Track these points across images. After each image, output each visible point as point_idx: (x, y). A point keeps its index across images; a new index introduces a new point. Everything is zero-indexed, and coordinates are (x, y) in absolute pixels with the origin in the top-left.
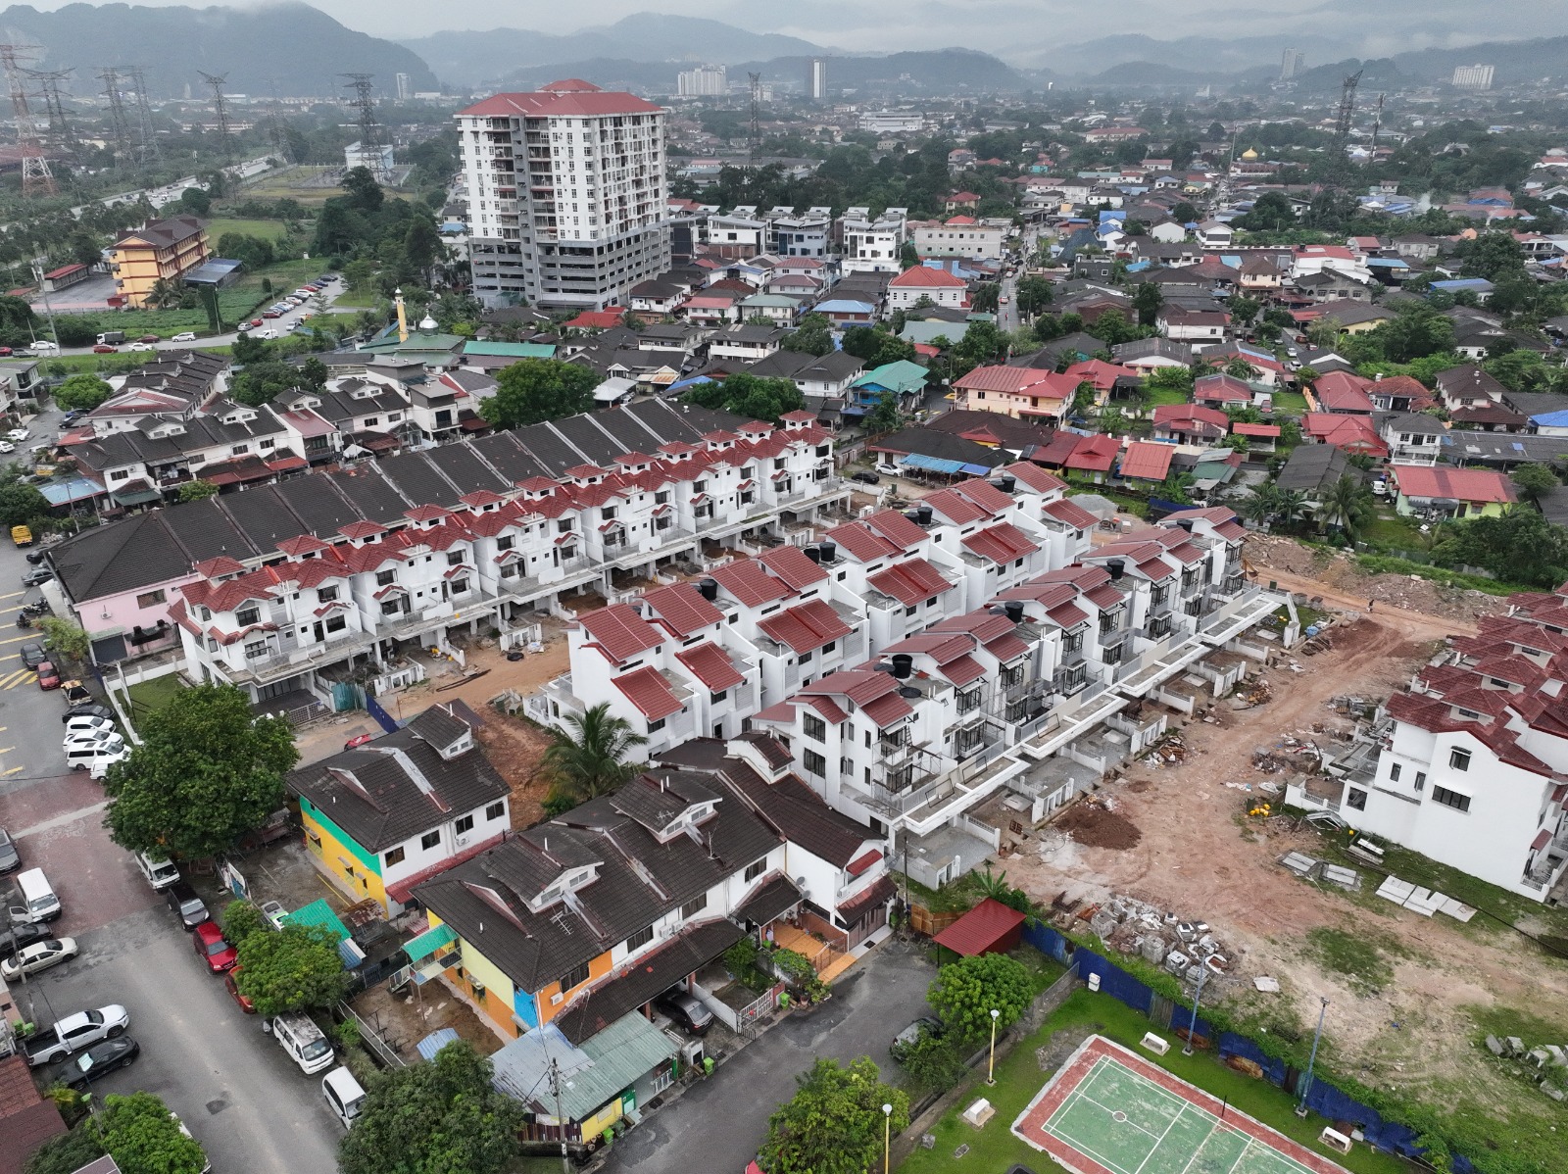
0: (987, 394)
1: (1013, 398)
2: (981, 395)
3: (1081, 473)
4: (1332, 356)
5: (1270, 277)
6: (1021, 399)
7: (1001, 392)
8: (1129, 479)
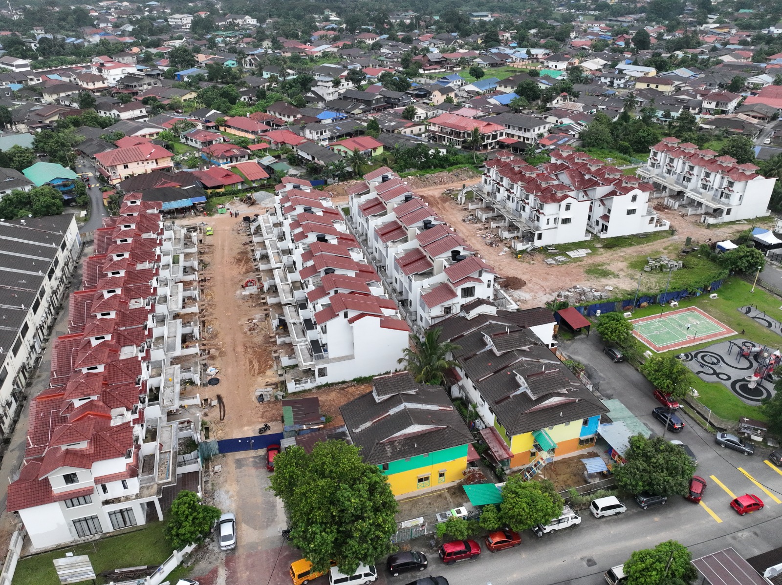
0: (129, 165)
1: (145, 163)
2: (126, 167)
3: (231, 186)
4: (213, 111)
5: (101, 82)
6: (150, 162)
7: (137, 161)
8: (253, 181)
